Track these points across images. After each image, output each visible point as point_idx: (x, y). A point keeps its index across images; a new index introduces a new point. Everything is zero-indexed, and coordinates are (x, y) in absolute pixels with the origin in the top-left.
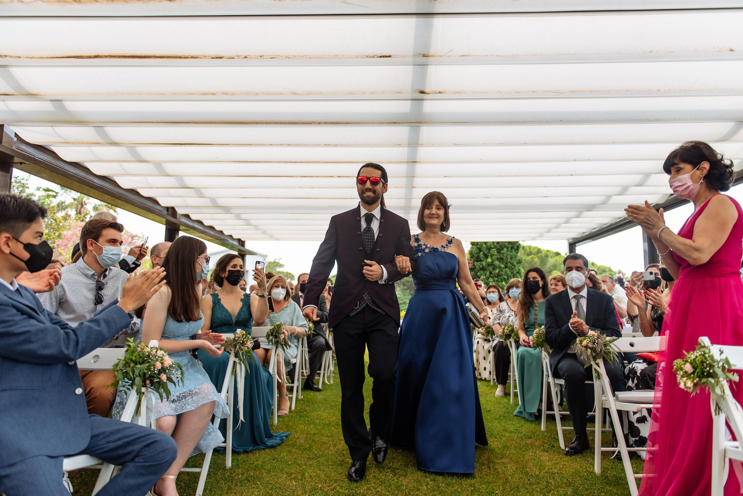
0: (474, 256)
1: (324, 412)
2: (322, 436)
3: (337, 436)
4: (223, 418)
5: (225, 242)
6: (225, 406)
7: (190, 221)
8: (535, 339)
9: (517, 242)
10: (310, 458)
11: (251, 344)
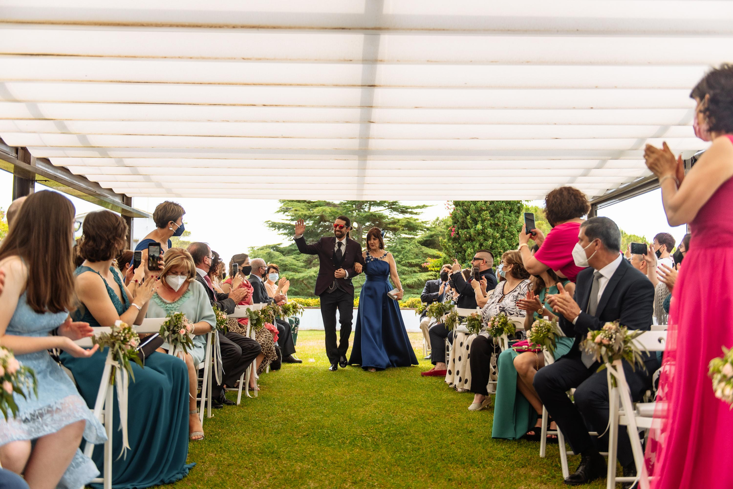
0: (458, 221)
1: (244, 435)
2: (240, 467)
4: (98, 443)
5: (102, 198)
6: (100, 428)
7: (50, 167)
8: (534, 334)
9: (518, 202)
11: (137, 342)
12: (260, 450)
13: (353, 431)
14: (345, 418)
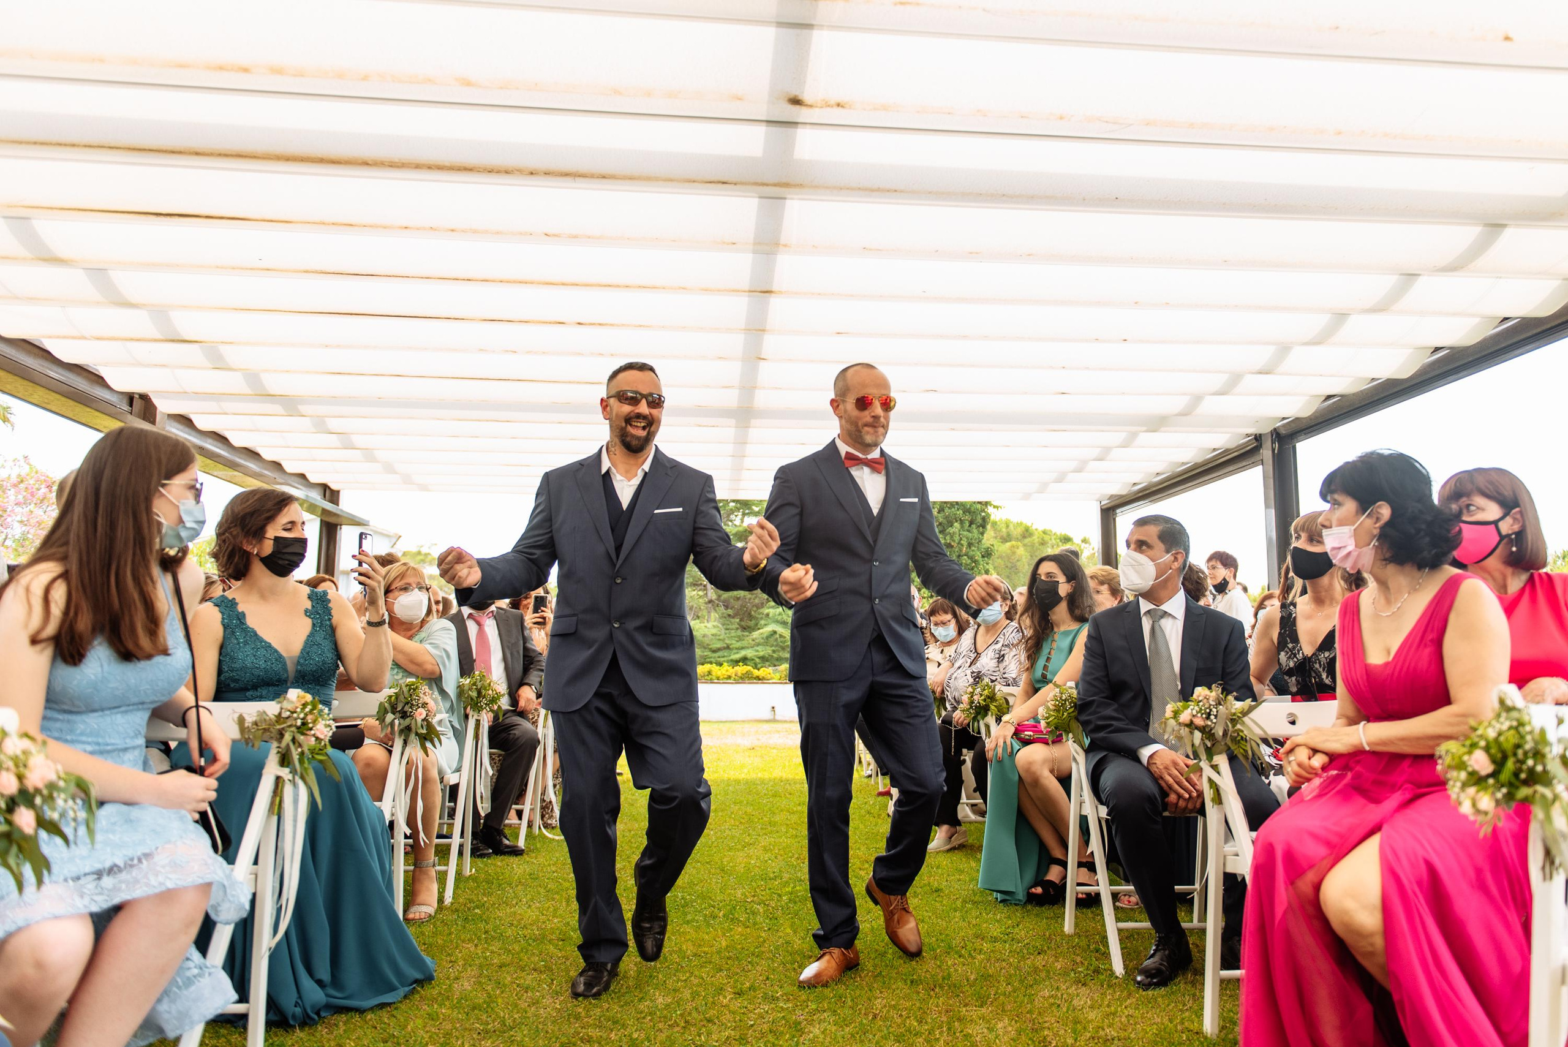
1: (530, 906)
2: (523, 969)
3: (563, 967)
7: (194, 433)
10: (487, 1032)
11: (328, 729)
12: (560, 934)
13: (729, 894)
14: (713, 871)
